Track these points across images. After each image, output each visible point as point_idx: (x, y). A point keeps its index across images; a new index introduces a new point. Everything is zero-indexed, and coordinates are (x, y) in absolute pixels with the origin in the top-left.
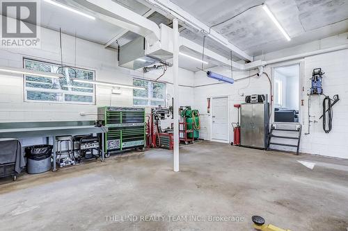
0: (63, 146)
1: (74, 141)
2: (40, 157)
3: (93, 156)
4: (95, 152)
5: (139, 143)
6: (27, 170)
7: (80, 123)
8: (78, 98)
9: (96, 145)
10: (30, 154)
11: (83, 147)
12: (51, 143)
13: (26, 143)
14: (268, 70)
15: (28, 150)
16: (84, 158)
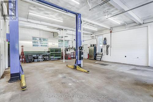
0: (40, 57)
1: (43, 56)
2: (36, 58)
3: (47, 60)
4: (48, 59)
5: (59, 57)
6: (33, 61)
7: (44, 52)
8: (44, 46)
9: (48, 57)
10: (34, 58)
11: (45, 57)
12: (38, 56)
13: (34, 56)
14: (96, 37)
15: (34, 57)
16: (45, 60)
